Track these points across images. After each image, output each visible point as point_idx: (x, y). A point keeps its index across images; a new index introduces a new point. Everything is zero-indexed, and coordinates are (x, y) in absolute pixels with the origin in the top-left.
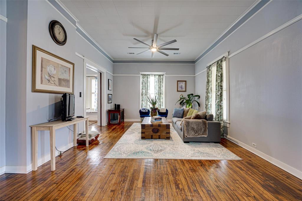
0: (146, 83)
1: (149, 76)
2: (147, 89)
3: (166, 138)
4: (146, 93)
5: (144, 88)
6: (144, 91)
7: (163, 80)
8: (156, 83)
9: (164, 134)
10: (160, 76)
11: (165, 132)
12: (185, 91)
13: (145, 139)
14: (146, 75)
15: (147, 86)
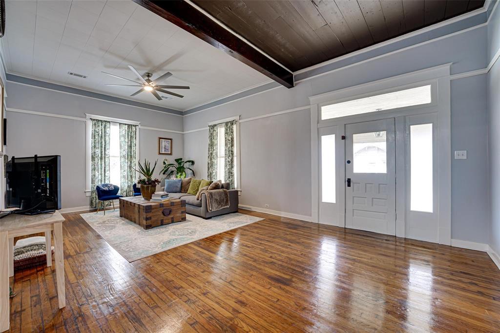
0: (102, 136)
1: (108, 123)
2: (105, 148)
3: (181, 220)
4: (102, 154)
5: (97, 146)
6: (98, 151)
7: (136, 134)
8: (122, 139)
9: (178, 215)
10: (129, 126)
11: (180, 212)
12: (171, 154)
13: (152, 228)
14: (101, 121)
15: (105, 143)
